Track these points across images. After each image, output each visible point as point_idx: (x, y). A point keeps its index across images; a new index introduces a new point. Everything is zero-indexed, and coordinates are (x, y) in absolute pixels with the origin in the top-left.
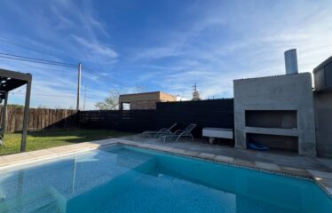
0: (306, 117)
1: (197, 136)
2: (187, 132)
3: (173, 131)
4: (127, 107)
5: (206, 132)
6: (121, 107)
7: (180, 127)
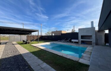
0: (94, 37)
1: (70, 41)
2: (68, 40)
3: (65, 40)
4: (53, 35)
5: (72, 40)
6: (52, 34)
7: (67, 39)
